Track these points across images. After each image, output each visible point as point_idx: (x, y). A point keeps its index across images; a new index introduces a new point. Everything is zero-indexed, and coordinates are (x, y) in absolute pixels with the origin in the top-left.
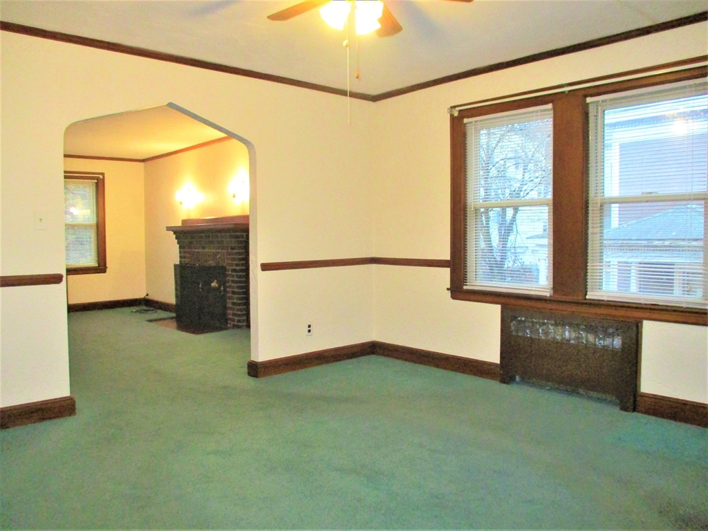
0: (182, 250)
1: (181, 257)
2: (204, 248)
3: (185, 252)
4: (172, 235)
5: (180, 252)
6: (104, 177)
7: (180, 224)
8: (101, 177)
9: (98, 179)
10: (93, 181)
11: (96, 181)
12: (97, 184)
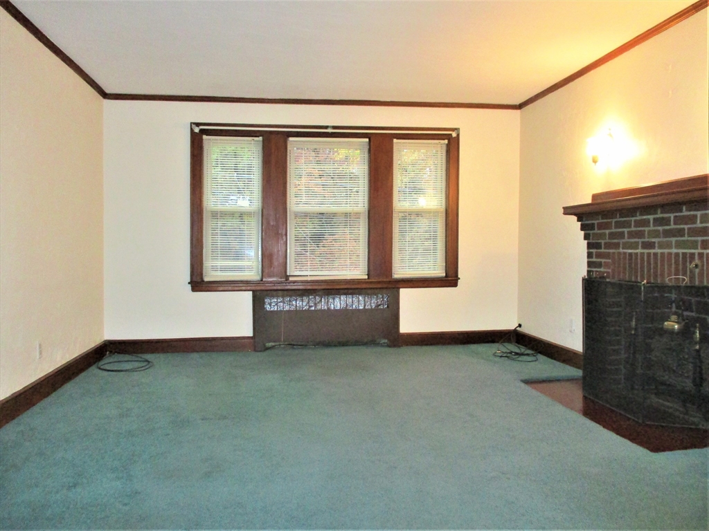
0: (594, 251)
1: (590, 264)
2: (649, 245)
3: (598, 255)
4: (573, 223)
5: (590, 255)
6: (458, 135)
7: (589, 201)
8: (454, 135)
9: (449, 137)
10: (442, 141)
11: (446, 141)
12: (448, 146)
